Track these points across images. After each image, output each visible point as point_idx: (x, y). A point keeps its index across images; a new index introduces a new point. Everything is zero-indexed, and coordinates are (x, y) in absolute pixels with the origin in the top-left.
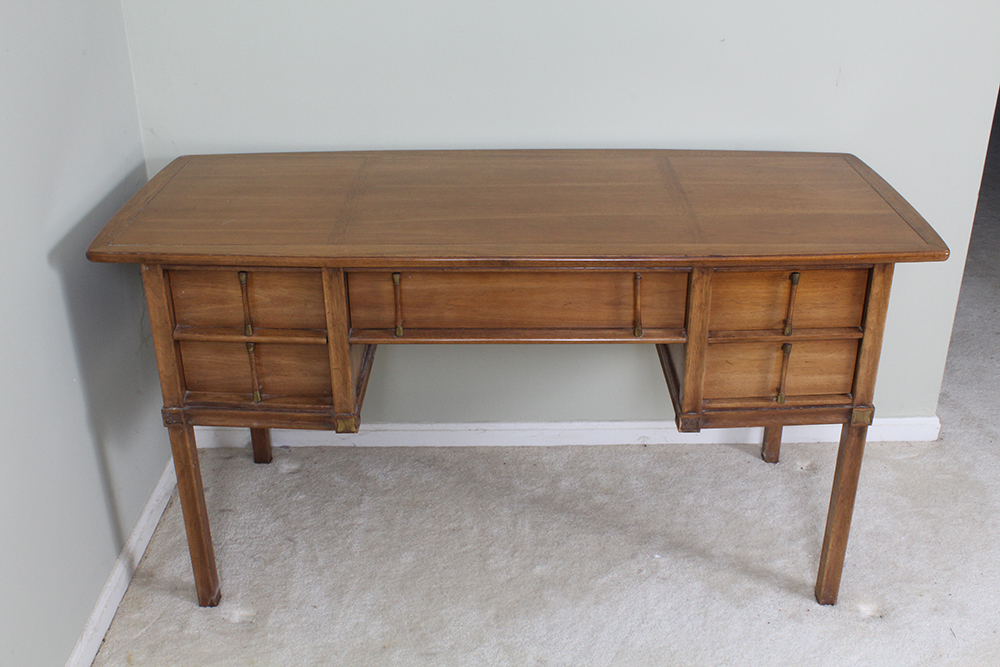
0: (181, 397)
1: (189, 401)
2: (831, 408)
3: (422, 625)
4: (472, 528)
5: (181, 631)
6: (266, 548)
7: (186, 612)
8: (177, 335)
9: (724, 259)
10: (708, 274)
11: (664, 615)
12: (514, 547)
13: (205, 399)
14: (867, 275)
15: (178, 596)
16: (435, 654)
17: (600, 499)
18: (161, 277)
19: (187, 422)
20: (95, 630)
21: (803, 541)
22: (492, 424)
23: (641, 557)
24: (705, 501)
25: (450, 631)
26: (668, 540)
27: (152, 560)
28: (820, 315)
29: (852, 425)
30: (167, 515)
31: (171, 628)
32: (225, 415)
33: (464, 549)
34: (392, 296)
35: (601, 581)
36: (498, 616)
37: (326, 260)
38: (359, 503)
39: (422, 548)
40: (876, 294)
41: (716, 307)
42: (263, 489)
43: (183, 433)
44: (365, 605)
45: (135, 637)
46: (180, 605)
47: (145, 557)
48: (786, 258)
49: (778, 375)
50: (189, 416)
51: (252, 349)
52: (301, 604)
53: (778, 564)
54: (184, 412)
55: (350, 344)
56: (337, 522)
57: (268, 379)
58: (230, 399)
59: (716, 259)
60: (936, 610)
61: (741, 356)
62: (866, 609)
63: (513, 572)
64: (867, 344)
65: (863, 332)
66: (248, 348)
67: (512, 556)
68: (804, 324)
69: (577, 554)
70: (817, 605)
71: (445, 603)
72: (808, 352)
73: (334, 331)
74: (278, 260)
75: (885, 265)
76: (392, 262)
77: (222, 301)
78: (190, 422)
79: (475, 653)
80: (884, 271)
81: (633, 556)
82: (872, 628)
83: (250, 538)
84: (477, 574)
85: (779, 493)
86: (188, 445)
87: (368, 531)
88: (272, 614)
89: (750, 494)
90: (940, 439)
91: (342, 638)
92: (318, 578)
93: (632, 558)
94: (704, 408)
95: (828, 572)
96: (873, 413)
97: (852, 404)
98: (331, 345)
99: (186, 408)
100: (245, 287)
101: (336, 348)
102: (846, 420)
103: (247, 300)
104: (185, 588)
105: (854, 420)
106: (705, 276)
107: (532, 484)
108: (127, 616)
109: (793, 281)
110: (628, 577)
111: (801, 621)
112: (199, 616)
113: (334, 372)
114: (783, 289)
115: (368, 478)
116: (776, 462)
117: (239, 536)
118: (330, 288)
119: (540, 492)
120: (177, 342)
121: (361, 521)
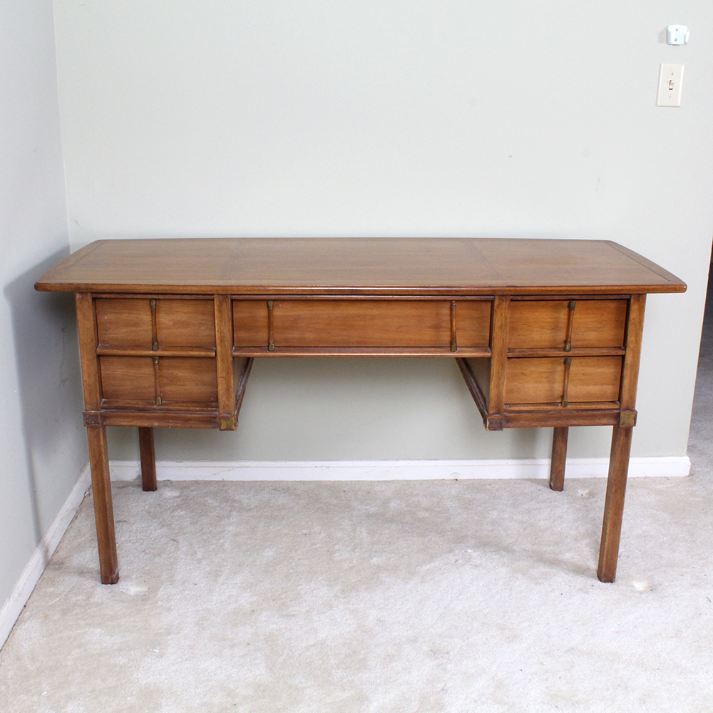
0: (99, 402)
1: (105, 405)
2: (603, 412)
3: (283, 596)
4: (320, 533)
5: (88, 599)
6: (154, 546)
7: (92, 587)
8: (99, 351)
9: (518, 289)
10: (506, 302)
11: (477, 590)
12: (355, 545)
13: (117, 404)
14: (626, 305)
15: (85, 577)
16: (294, 616)
17: (422, 514)
18: (91, 304)
19: (102, 423)
20: (20, 595)
21: (586, 541)
22: (334, 462)
23: (457, 552)
24: (506, 516)
25: (306, 601)
26: (478, 541)
27: (62, 554)
28: (592, 336)
29: (621, 426)
30: (73, 525)
31: (80, 598)
32: (133, 417)
33: (314, 547)
34: (267, 320)
35: (425, 568)
36: (344, 591)
37: (218, 288)
38: (229, 516)
39: (280, 546)
40: (634, 319)
41: (513, 329)
42: (151, 508)
43: (99, 432)
44: (236, 583)
45: (50, 604)
46: (86, 583)
47: (56, 551)
48: (565, 288)
49: (562, 384)
50: (104, 417)
51: (157, 362)
52: (184, 582)
53: (567, 556)
54: (101, 414)
55: (233, 357)
56: (211, 529)
57: (167, 389)
58: (137, 404)
59: (512, 289)
60: (694, 585)
61: (533, 369)
62: (639, 586)
63: (354, 562)
64: (629, 359)
65: (625, 350)
66: (154, 360)
67: (353, 551)
68: (580, 343)
69: (405, 550)
70: (599, 582)
71: (301, 582)
72: (583, 366)
73: (222, 346)
74: (181, 288)
75: (640, 295)
76: (268, 290)
77: (135, 325)
78: (105, 423)
79: (327, 615)
80: (638, 300)
81: (451, 551)
82: (644, 597)
83: (141, 539)
84: (325, 563)
85: (565, 510)
86: (102, 443)
87: (237, 535)
88: (161, 589)
89: (542, 511)
90: (691, 474)
91: (218, 605)
92: (197, 565)
93: (449, 552)
94: (505, 411)
95: (607, 554)
96: (636, 416)
97: (619, 409)
98: (219, 358)
99: (103, 411)
100: (154, 313)
101: (222, 360)
102: (615, 423)
103: (154, 323)
104: (90, 572)
105: (621, 422)
106: (504, 303)
107: (366, 505)
108: (44, 590)
109: (570, 308)
110: (447, 564)
111: (587, 592)
112: (102, 591)
113: (219, 380)
114: (563, 315)
115: (234, 501)
116: (561, 490)
117: (132, 538)
118: (220, 311)
119: (373, 510)
120: (99, 356)
121: (231, 528)
